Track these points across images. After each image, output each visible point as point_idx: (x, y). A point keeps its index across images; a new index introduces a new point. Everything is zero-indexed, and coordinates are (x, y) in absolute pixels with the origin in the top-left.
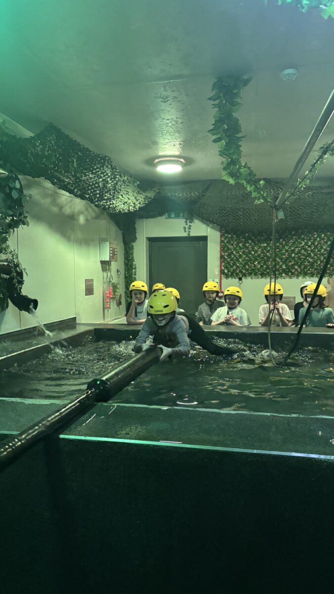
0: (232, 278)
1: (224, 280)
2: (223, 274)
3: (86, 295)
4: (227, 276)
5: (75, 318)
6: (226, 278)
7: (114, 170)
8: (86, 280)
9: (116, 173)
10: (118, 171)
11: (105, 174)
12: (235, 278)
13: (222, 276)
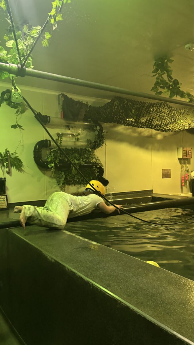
3: (163, 178)
5: (152, 190)
7: (170, 109)
8: (162, 170)
9: (172, 110)
10: (173, 108)
11: (161, 112)
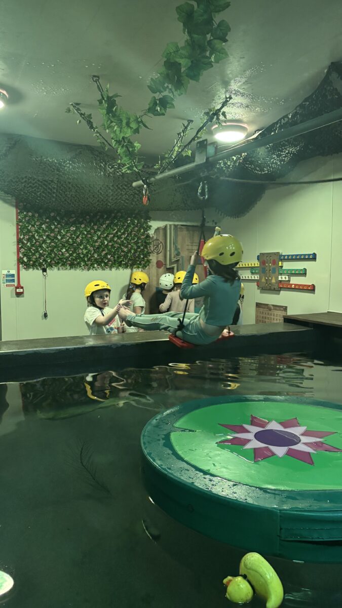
0: (34, 269)
1: (23, 272)
2: (22, 263)
4: (27, 266)
6: (25, 268)
12: (38, 269)
13: (21, 266)
